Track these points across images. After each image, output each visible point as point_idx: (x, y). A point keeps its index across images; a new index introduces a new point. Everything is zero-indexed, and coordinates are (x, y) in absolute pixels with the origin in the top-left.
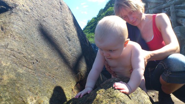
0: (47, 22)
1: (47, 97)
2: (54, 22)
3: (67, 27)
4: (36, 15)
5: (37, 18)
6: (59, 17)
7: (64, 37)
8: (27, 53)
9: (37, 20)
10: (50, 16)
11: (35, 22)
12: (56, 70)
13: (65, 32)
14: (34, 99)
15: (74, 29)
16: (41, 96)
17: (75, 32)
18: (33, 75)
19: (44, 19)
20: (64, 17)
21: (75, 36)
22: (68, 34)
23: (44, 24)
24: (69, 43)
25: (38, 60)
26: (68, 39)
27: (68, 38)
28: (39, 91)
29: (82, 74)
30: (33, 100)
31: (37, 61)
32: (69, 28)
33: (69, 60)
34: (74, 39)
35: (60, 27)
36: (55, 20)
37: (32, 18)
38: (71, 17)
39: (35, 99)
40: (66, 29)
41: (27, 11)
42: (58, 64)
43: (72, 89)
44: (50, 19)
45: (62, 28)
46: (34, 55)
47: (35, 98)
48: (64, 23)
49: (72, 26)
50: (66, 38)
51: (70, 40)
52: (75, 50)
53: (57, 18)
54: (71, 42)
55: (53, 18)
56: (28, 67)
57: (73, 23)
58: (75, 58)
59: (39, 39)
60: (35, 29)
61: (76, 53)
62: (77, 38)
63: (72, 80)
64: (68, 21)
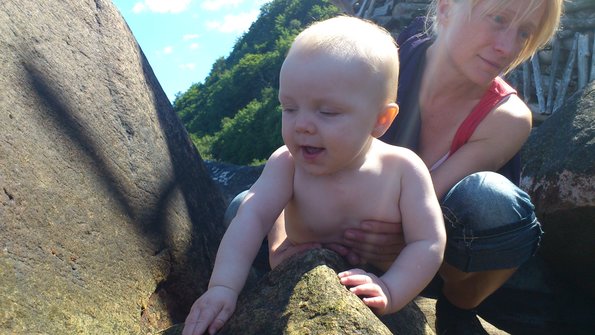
0: (49, 60)
2: (73, 62)
3: (120, 85)
4: (6, 27)
5: (8, 40)
6: (92, 48)
7: (111, 121)
9: (10, 46)
10: (58, 39)
12: (83, 237)
13: (115, 102)
15: (147, 96)
16: (28, 331)
17: (150, 109)
19: (38, 47)
20: (108, 49)
21: (150, 121)
22: (125, 110)
23: (38, 64)
24: (129, 142)
25: (15, 194)
26: (123, 130)
27: (124, 124)
29: (176, 255)
31: (11, 198)
32: (129, 91)
34: (146, 129)
35: (97, 82)
36: (79, 56)
38: (136, 56)
40: (117, 93)
42: (89, 213)
43: (143, 308)
44: (59, 50)
45: (103, 87)
48: (111, 73)
49: (139, 85)
50: (117, 123)
51: (131, 133)
52: (150, 169)
53: (86, 50)
54: (136, 140)
55: (70, 48)
57: (142, 77)
58: (152, 197)
59: (17, 117)
61: (153, 179)
62: (157, 126)
63: (140, 274)
64: (123, 68)
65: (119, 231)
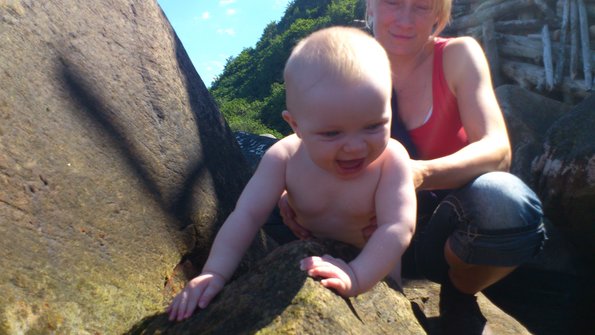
0: (85, 54)
1: (76, 306)
2: (108, 53)
3: (153, 72)
4: (45, 26)
5: (47, 38)
6: (127, 38)
7: (142, 107)
8: (10, 154)
9: (48, 44)
10: (94, 33)
11: (40, 50)
12: (111, 216)
13: (148, 88)
14: (29, 310)
15: (179, 81)
16: (57, 300)
17: (182, 92)
18: (27, 231)
19: (75, 42)
20: (142, 38)
21: (180, 104)
22: (157, 95)
23: (74, 58)
24: (160, 126)
25: (49, 180)
26: (154, 114)
27: (156, 109)
28: (51, 286)
29: (201, 230)
30: (25, 315)
31: (46, 183)
32: (161, 77)
33: (159, 184)
34: (176, 112)
35: (130, 70)
36: (114, 47)
37: (31, 37)
38: (169, 42)
39: (34, 312)
40: (149, 79)
41: (13, 11)
42: (119, 194)
43: (167, 278)
44: (95, 44)
45: (137, 75)
46: (34, 163)
47: (35, 309)
48: (144, 61)
49: (172, 71)
50: (148, 108)
51: (161, 117)
52: (179, 151)
53: (121, 40)
54: (166, 123)
55: (106, 39)
56: (11, 201)
57: (174, 62)
58: (180, 177)
59: (53, 109)
60: (38, 74)
61: (182, 159)
62: (187, 110)
63: (165, 248)
64: (156, 55)
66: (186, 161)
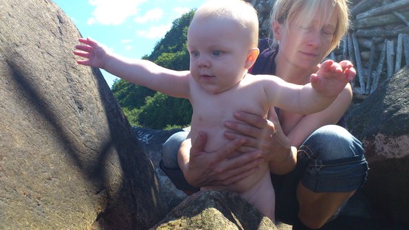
0: (25, 59)
2: (42, 60)
3: (74, 76)
6: (56, 50)
7: (67, 101)
10: (32, 44)
12: (46, 182)
13: (71, 87)
15: (93, 83)
17: (95, 92)
19: (18, 50)
20: (66, 51)
21: (94, 100)
22: (78, 92)
23: (18, 61)
24: (80, 115)
26: (76, 107)
27: (77, 102)
29: (111, 194)
32: (80, 80)
34: (91, 105)
35: (58, 74)
36: (46, 56)
40: (72, 81)
42: (51, 165)
44: (32, 52)
45: (62, 77)
48: (68, 67)
49: (88, 76)
50: (72, 102)
51: (81, 108)
52: (94, 134)
53: (51, 51)
54: (84, 113)
55: (40, 50)
58: (95, 153)
61: (96, 140)
62: (99, 104)
63: (86, 208)
65: (72, 177)
66: (100, 142)
